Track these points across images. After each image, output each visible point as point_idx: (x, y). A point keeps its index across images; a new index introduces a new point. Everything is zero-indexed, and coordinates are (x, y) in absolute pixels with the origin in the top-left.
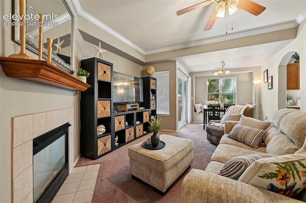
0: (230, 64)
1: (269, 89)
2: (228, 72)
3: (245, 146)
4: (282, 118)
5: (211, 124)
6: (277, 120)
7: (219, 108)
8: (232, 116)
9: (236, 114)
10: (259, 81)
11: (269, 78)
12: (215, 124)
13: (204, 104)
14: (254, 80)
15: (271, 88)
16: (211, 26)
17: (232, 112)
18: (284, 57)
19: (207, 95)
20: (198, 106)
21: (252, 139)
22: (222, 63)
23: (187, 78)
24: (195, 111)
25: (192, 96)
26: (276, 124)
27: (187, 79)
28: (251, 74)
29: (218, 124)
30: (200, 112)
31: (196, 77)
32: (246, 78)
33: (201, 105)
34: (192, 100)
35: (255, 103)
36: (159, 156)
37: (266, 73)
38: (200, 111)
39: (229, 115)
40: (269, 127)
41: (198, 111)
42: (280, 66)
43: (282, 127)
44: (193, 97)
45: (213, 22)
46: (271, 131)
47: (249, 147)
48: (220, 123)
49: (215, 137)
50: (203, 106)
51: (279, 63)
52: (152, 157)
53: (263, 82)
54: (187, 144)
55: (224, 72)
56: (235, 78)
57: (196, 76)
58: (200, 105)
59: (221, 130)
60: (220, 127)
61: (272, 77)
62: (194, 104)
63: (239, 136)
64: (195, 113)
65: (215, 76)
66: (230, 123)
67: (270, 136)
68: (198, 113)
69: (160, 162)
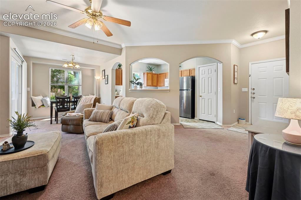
0: (78, 59)
1: (106, 84)
2: (77, 66)
3: (102, 123)
4: (120, 102)
5: (66, 115)
6: (118, 103)
7: (69, 99)
8: (86, 105)
9: (88, 103)
10: (98, 77)
11: (106, 76)
12: (70, 114)
13: (47, 96)
14: (95, 76)
15: (107, 83)
16: (76, 27)
17: (84, 102)
18: (115, 64)
19: (50, 85)
20: (38, 99)
21: (106, 117)
22: (71, 56)
23: (21, 62)
24: (33, 105)
25: (28, 86)
26: (117, 106)
27: (21, 64)
28: (93, 70)
29: (73, 114)
30: (41, 106)
31: (33, 64)
32: (89, 73)
33: (42, 97)
34: (28, 92)
35: (96, 94)
36: (37, 151)
37: (104, 72)
38: (42, 104)
39: (83, 105)
40: (113, 109)
41: (38, 104)
42: (112, 69)
43: (122, 107)
44: (29, 88)
45: (78, 25)
46: (115, 110)
47: (105, 123)
48: (74, 113)
49: (72, 126)
50: (45, 98)
51: (112, 67)
52: (27, 157)
53: (101, 78)
54: (57, 135)
55: (74, 66)
56: (80, 72)
57: (34, 62)
58: (40, 98)
59: (78, 118)
60: (77, 116)
61: (108, 75)
62: (32, 97)
63: (98, 118)
64: (34, 107)
65: (64, 68)
66: (88, 110)
67: (115, 113)
68: (37, 108)
69: (41, 156)
